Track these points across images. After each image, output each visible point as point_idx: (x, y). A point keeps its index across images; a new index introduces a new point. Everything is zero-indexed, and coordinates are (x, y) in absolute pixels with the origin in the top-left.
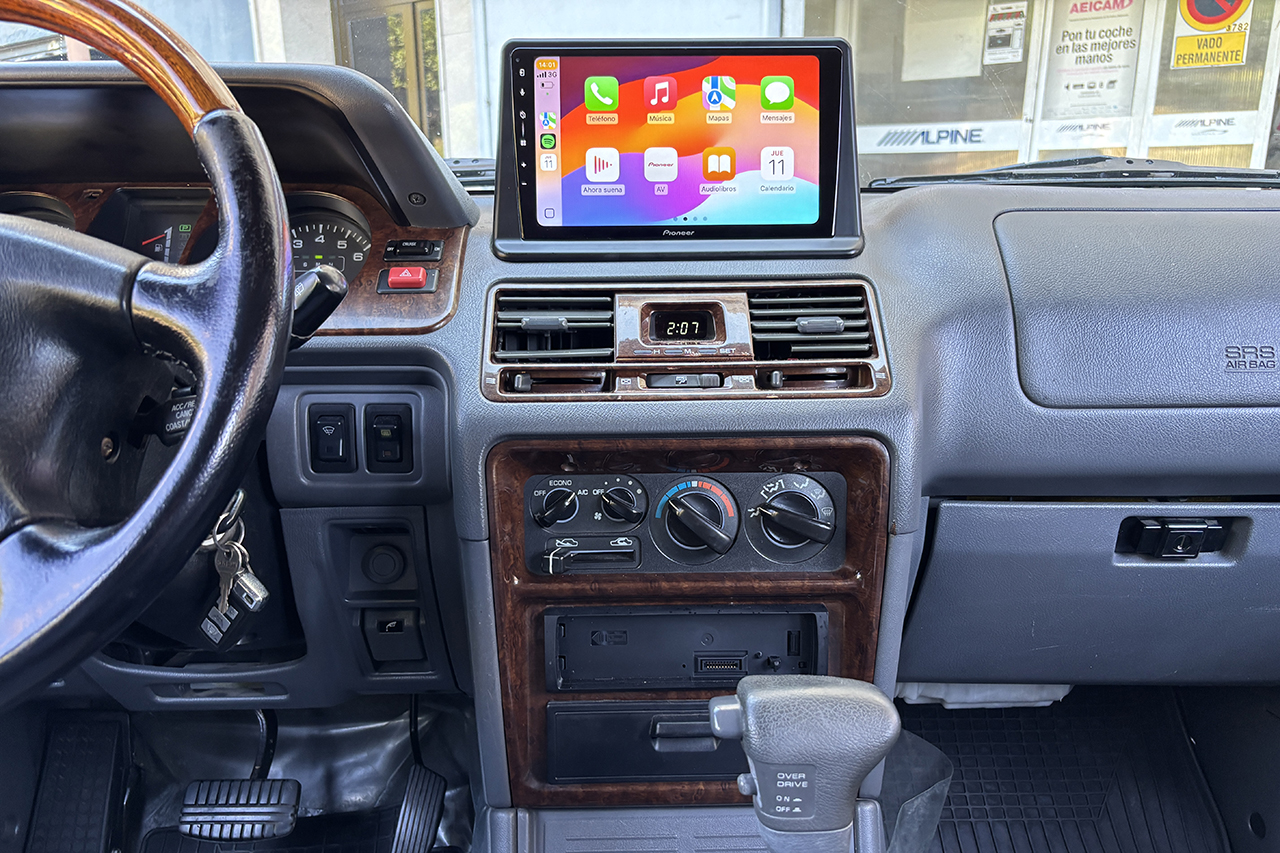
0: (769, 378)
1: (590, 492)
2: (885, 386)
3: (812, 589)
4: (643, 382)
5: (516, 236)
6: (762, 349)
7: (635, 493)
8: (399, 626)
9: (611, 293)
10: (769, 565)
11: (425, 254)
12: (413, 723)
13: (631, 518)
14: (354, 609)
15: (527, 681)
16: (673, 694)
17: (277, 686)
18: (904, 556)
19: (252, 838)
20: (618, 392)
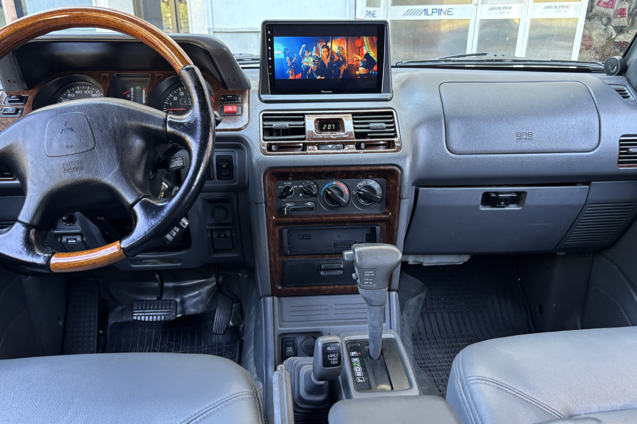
0: (360, 146)
1: (298, 186)
2: (400, 148)
3: (374, 218)
4: (317, 148)
5: (268, 94)
6: (358, 135)
7: (314, 186)
8: (225, 236)
9: (303, 115)
10: (360, 210)
11: (235, 100)
12: (217, 279)
13: (312, 195)
14: (209, 230)
15: (277, 252)
16: (327, 256)
17: (177, 259)
18: (405, 206)
19: (161, 321)
20: (308, 151)
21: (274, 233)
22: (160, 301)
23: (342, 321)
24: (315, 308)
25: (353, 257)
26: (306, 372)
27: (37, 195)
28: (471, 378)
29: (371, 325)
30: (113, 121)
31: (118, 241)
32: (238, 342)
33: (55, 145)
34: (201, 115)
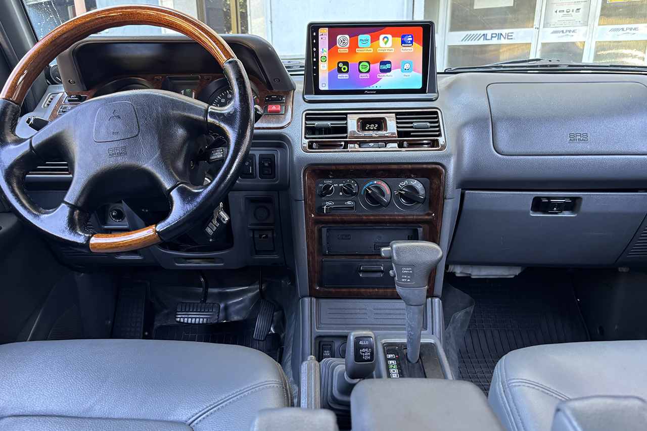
0: (403, 144)
1: (338, 185)
2: (444, 147)
3: (416, 219)
4: (358, 146)
5: (312, 94)
6: (400, 134)
7: (354, 185)
8: (267, 237)
9: (346, 114)
10: (401, 211)
11: (280, 100)
12: (261, 286)
13: (353, 194)
14: (251, 229)
15: (316, 251)
16: (367, 257)
17: (220, 259)
18: (450, 208)
19: (203, 324)
20: (349, 149)
21: (312, 232)
22: (204, 304)
23: (381, 326)
24: (353, 311)
25: (390, 252)
26: (340, 372)
27: (83, 178)
28: (514, 381)
29: (410, 326)
30: (157, 110)
31: (154, 225)
32: (279, 349)
33: (103, 131)
34: (241, 106)
